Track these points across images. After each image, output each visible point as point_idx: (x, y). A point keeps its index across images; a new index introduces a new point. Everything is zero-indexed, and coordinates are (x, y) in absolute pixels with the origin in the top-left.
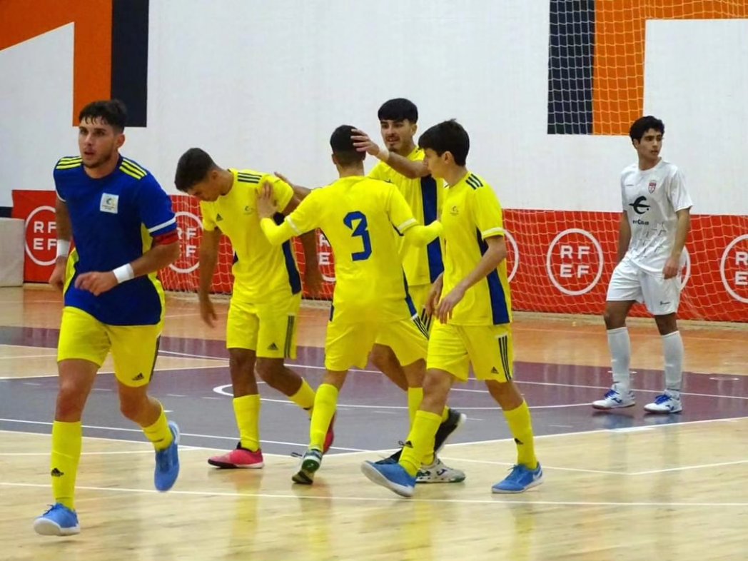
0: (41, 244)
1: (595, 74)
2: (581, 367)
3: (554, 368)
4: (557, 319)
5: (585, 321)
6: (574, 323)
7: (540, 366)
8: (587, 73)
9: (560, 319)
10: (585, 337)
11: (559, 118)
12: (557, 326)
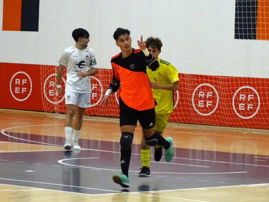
0: (19, 90)
1: (258, 10)
2: (248, 155)
3: (235, 155)
4: (236, 130)
5: (250, 132)
6: (244, 132)
7: (228, 154)
8: (253, 9)
9: (238, 131)
10: (249, 140)
11: (241, 31)
12: (237, 134)
